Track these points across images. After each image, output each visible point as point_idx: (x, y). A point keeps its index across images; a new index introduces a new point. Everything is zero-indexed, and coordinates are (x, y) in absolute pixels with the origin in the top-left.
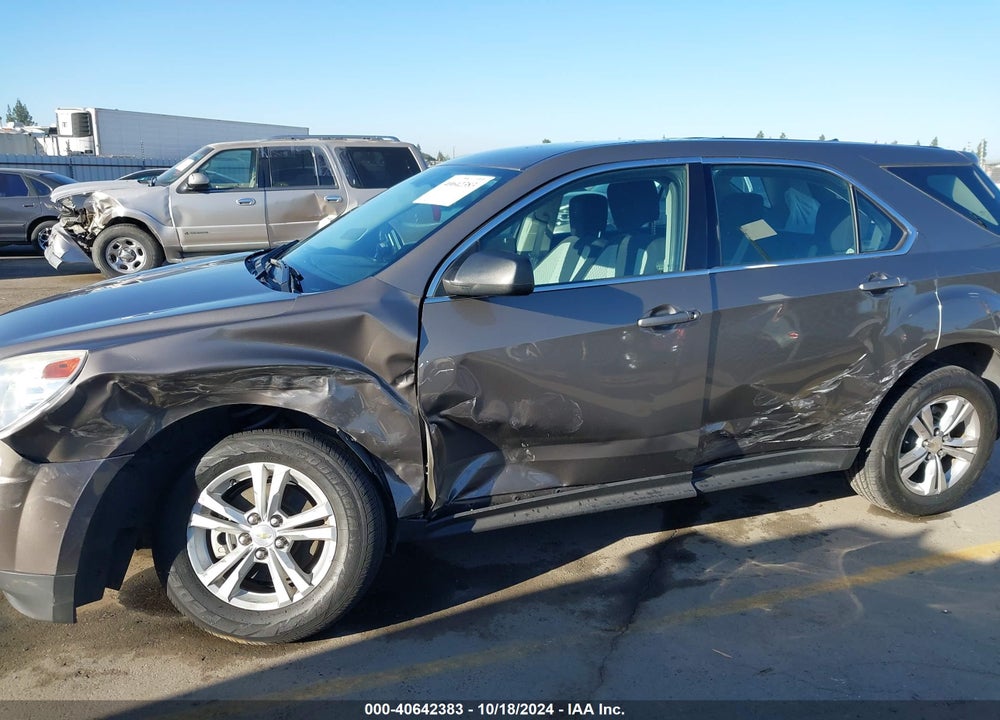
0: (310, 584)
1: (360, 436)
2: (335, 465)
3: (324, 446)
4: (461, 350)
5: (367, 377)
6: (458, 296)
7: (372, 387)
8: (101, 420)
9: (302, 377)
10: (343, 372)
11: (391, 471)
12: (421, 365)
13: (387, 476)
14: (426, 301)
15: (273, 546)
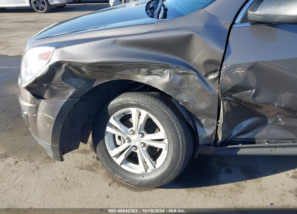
0: (155, 167)
1: (184, 103)
2: (169, 115)
3: (165, 105)
4: (251, 59)
5: (191, 72)
6: (256, 23)
7: (193, 77)
8: (62, 82)
9: (156, 69)
10: (178, 68)
11: (199, 122)
12: (224, 67)
13: (196, 123)
14: (234, 26)
15: (140, 146)
